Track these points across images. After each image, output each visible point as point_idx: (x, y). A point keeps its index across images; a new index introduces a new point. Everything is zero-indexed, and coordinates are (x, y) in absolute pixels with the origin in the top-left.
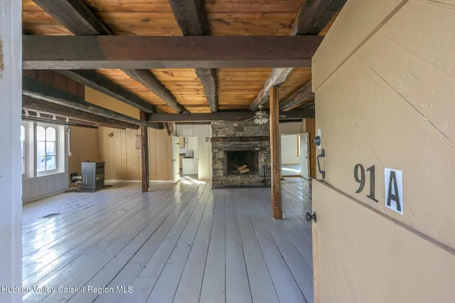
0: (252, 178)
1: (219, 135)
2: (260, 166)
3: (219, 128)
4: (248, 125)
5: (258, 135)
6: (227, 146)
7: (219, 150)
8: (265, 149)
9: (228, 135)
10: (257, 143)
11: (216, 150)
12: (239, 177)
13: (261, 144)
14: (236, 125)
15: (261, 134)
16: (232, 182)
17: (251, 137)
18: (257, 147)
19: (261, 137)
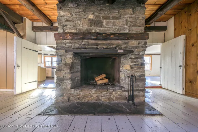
0: (111, 93)
1: (67, 31)
2: (122, 76)
3: (67, 21)
4: (108, 18)
5: (122, 32)
6: (77, 45)
7: (66, 51)
8: (132, 51)
9: (80, 30)
10: (120, 42)
11: (62, 52)
12: (93, 91)
13: (126, 43)
14: (91, 17)
15: (127, 31)
16: (84, 97)
17: (111, 34)
18: (121, 49)
19: (126, 34)
